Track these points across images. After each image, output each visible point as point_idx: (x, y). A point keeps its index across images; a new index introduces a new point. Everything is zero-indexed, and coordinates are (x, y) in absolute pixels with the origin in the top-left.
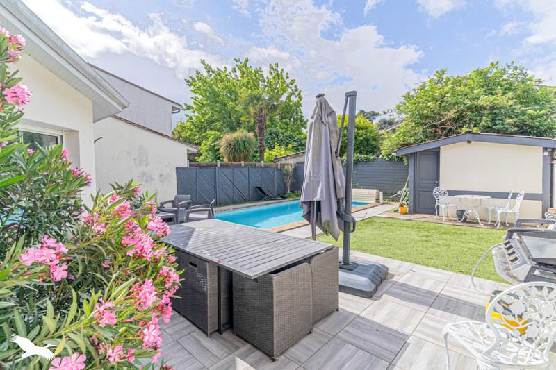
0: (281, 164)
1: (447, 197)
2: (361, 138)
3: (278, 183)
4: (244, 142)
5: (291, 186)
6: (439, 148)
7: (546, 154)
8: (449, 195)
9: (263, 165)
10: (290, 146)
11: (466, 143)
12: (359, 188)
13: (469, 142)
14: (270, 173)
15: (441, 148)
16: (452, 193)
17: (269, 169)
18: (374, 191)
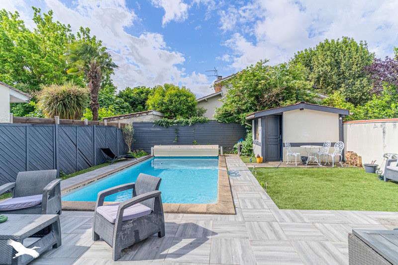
0: (121, 124)
1: (290, 148)
2: (190, 104)
3: (119, 144)
4: (77, 97)
5: (131, 147)
6: (282, 113)
7: (341, 118)
8: (291, 146)
9: (106, 124)
10: (111, 107)
11: (299, 110)
12: (196, 144)
13: (301, 109)
14: (112, 133)
15: (284, 113)
16: (293, 145)
17: (112, 128)
18: (216, 147)
